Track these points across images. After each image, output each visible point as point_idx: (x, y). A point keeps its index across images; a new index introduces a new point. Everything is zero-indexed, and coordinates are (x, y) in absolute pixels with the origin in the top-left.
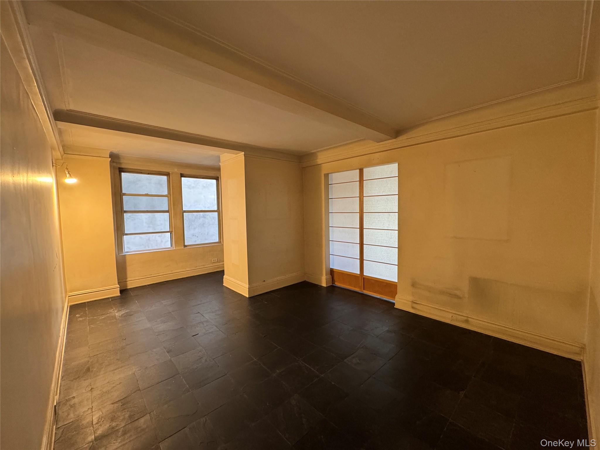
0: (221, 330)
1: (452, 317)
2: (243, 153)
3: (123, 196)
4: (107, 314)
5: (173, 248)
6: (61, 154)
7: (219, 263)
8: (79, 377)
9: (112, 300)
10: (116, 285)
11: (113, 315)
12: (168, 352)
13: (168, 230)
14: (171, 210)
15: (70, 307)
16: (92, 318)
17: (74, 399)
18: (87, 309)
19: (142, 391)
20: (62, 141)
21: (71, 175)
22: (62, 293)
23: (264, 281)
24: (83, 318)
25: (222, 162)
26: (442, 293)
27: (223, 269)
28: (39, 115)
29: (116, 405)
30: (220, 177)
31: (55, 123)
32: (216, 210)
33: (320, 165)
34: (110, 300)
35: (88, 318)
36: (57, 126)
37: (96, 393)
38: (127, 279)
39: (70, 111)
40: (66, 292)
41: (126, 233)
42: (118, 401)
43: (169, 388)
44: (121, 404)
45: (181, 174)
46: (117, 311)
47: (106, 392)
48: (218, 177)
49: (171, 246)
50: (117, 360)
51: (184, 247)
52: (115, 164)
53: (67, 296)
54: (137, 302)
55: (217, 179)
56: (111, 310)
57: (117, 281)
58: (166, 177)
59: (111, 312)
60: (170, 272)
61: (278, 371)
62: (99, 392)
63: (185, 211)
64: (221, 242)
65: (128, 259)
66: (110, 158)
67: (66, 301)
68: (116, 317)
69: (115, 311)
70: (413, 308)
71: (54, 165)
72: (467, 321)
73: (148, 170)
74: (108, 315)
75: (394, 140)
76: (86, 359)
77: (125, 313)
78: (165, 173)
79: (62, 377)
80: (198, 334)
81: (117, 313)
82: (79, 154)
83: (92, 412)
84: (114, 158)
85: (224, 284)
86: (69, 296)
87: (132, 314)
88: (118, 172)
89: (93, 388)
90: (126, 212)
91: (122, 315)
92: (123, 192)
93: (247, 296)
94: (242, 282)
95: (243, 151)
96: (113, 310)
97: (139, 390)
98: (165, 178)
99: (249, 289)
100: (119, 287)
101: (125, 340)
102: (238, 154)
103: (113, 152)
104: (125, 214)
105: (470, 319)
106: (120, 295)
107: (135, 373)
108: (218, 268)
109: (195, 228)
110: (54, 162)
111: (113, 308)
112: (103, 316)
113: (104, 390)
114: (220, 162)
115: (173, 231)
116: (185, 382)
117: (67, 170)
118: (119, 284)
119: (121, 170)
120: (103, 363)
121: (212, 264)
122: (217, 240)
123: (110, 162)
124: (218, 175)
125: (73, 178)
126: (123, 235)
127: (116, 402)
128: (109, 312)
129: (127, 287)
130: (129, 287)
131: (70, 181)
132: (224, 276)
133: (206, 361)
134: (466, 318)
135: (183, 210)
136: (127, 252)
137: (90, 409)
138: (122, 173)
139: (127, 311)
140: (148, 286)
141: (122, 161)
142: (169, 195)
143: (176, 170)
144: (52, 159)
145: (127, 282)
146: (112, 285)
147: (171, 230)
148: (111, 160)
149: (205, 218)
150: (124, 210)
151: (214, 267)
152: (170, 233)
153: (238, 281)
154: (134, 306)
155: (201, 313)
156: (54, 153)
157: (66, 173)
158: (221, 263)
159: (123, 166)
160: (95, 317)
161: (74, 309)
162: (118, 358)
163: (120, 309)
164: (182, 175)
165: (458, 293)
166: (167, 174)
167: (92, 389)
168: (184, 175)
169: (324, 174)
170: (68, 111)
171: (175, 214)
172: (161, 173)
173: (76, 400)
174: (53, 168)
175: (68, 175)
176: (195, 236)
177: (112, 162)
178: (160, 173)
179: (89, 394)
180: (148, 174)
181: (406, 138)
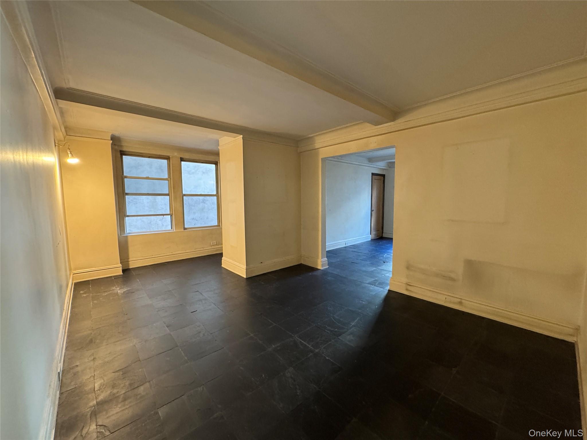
0: (219, 307)
1: (446, 299)
2: (242, 136)
3: (125, 179)
4: (109, 291)
5: (173, 230)
6: (63, 135)
7: (218, 245)
8: (82, 347)
9: (115, 278)
10: (119, 264)
11: (115, 292)
12: (167, 327)
13: (169, 213)
14: (171, 193)
15: (74, 284)
16: (95, 294)
17: (77, 367)
18: (90, 286)
19: (142, 362)
20: (64, 122)
21: (73, 154)
22: (66, 271)
23: (262, 263)
24: (87, 295)
25: (221, 146)
26: (437, 275)
27: (222, 252)
28: (39, 91)
29: (117, 374)
30: (219, 162)
31: (56, 101)
32: (215, 195)
33: (317, 150)
34: (113, 278)
35: (91, 295)
36: (57, 105)
37: (98, 362)
38: (129, 259)
39: (71, 89)
40: (70, 270)
41: (127, 214)
42: (119, 370)
43: (168, 359)
44: (122, 373)
45: (181, 158)
46: (119, 289)
47: (108, 362)
48: (217, 162)
49: (171, 229)
50: (119, 333)
51: (184, 230)
52: (116, 147)
53: (72, 274)
54: (138, 280)
55: (216, 163)
56: (114, 288)
57: (120, 261)
58: (166, 160)
59: (114, 290)
60: (171, 254)
61: (274, 346)
62: (100, 362)
63: (185, 194)
64: (220, 225)
65: (130, 240)
66: (111, 140)
67: (71, 278)
68: (119, 294)
69: (118, 289)
70: (407, 290)
71: (56, 144)
72: (460, 303)
73: (149, 154)
74: (111, 292)
75: (392, 123)
76: (89, 332)
77: (127, 290)
78: (165, 157)
79: (66, 348)
80: (196, 311)
81: (119, 290)
82: (81, 136)
83: (94, 380)
84: (115, 140)
85: (222, 266)
86: (73, 274)
87: (134, 291)
88: (119, 155)
89: (96, 358)
90: (127, 194)
91: (124, 292)
92: (124, 175)
93: (245, 277)
94: (240, 263)
95: (241, 134)
96: (116, 288)
97: (140, 360)
98: (165, 162)
99: (246, 270)
100: (121, 266)
101: (127, 314)
102: (236, 137)
103: (114, 134)
104: (126, 196)
105: (463, 301)
106: (122, 274)
107: (136, 345)
108: (217, 250)
109: (194, 213)
110: (56, 142)
111: (115, 286)
112: (105, 293)
113: (106, 360)
114: (219, 146)
115: (173, 213)
116: (183, 354)
117: (69, 150)
118: (121, 264)
119: (123, 153)
120: (105, 336)
121: (212, 247)
122: (216, 224)
123: (112, 144)
124: (217, 160)
125: (75, 158)
126: (125, 217)
127: (117, 371)
128: (111, 290)
129: (129, 266)
130: (131, 267)
131: (73, 161)
132: (223, 258)
133: (204, 335)
134: (459, 300)
135: (182, 193)
136: (129, 233)
137: (92, 377)
138: (123, 156)
139: (128, 289)
140: (149, 266)
141: (123, 144)
142: (169, 179)
143: (176, 154)
144: (54, 139)
145: (129, 262)
146: (115, 265)
147: (171, 213)
148: (112, 143)
149: (205, 203)
150: (126, 192)
151: (213, 250)
152: (170, 216)
153: (236, 263)
154: (137, 284)
155: (199, 291)
156: (56, 133)
157: (68, 153)
158: (219, 246)
159: (125, 149)
160: (98, 294)
161: (78, 286)
162: (120, 331)
163: (123, 287)
164: (182, 160)
165: (453, 275)
166: (167, 158)
167: (94, 359)
168: (184, 159)
169: (321, 159)
170: (68, 89)
171: (175, 198)
172: (162, 156)
173: (79, 369)
174: (55, 147)
175: (70, 155)
176: (195, 219)
177: (113, 144)
178: (160, 156)
179: (92, 363)
180: (149, 157)
181: (404, 121)
